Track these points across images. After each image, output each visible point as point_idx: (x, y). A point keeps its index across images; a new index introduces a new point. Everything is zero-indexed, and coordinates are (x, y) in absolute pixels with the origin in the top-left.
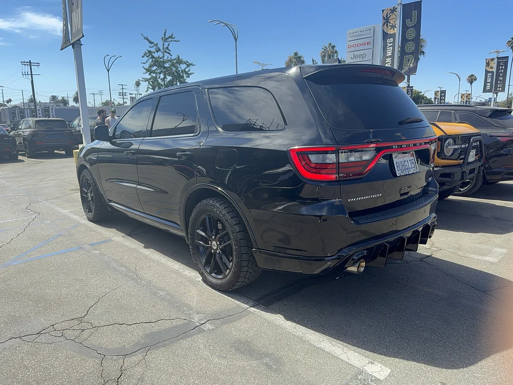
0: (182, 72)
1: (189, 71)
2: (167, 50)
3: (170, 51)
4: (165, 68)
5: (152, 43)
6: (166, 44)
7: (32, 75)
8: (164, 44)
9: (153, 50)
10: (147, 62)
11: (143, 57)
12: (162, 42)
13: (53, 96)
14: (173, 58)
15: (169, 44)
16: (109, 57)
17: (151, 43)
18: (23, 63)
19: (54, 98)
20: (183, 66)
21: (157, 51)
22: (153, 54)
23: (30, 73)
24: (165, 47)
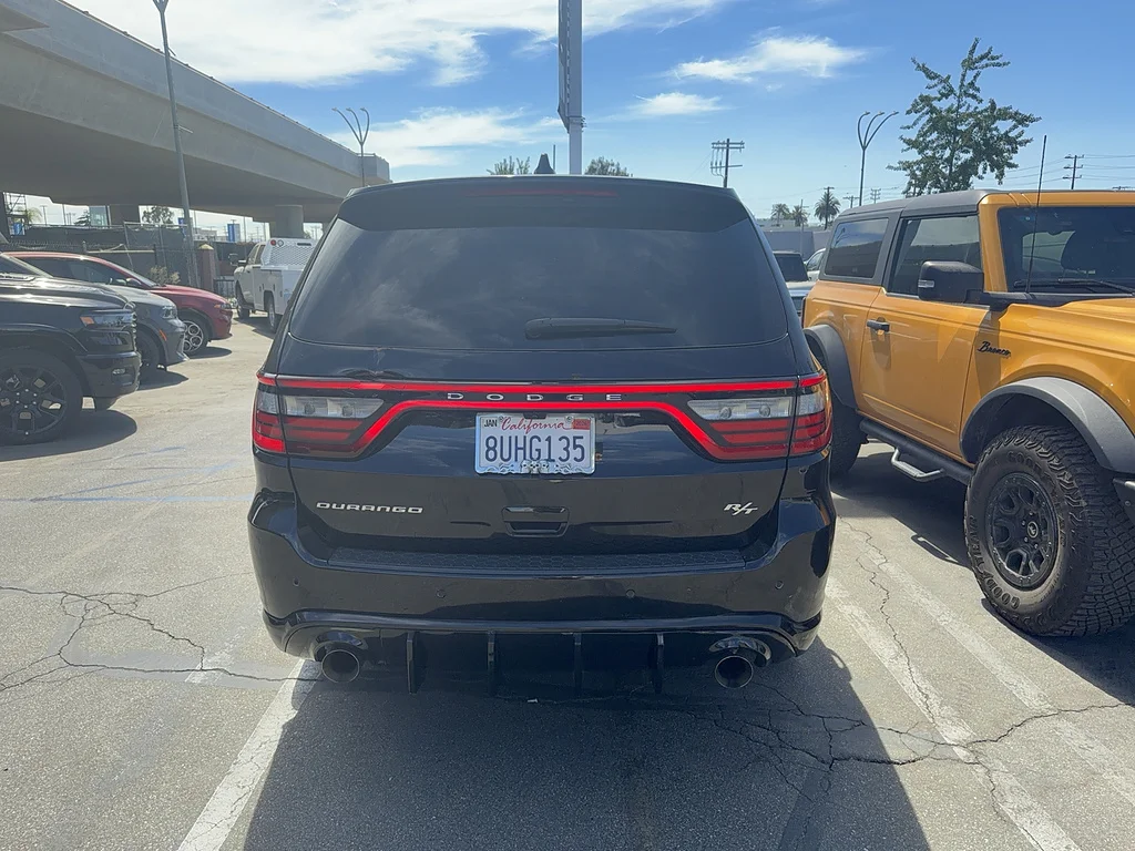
0: (999, 139)
1: (1020, 135)
2: (970, 90)
3: (978, 90)
4: (957, 133)
5: (936, 76)
6: (970, 75)
7: (727, 166)
8: (964, 76)
9: (934, 93)
10: (915, 124)
11: (908, 113)
12: (962, 71)
13: (779, 206)
14: (981, 107)
15: (978, 75)
16: (871, 117)
17: (931, 78)
18: (716, 146)
19: (781, 208)
20: (1003, 126)
21: (946, 96)
22: (935, 103)
23: (724, 164)
24: (965, 83)
